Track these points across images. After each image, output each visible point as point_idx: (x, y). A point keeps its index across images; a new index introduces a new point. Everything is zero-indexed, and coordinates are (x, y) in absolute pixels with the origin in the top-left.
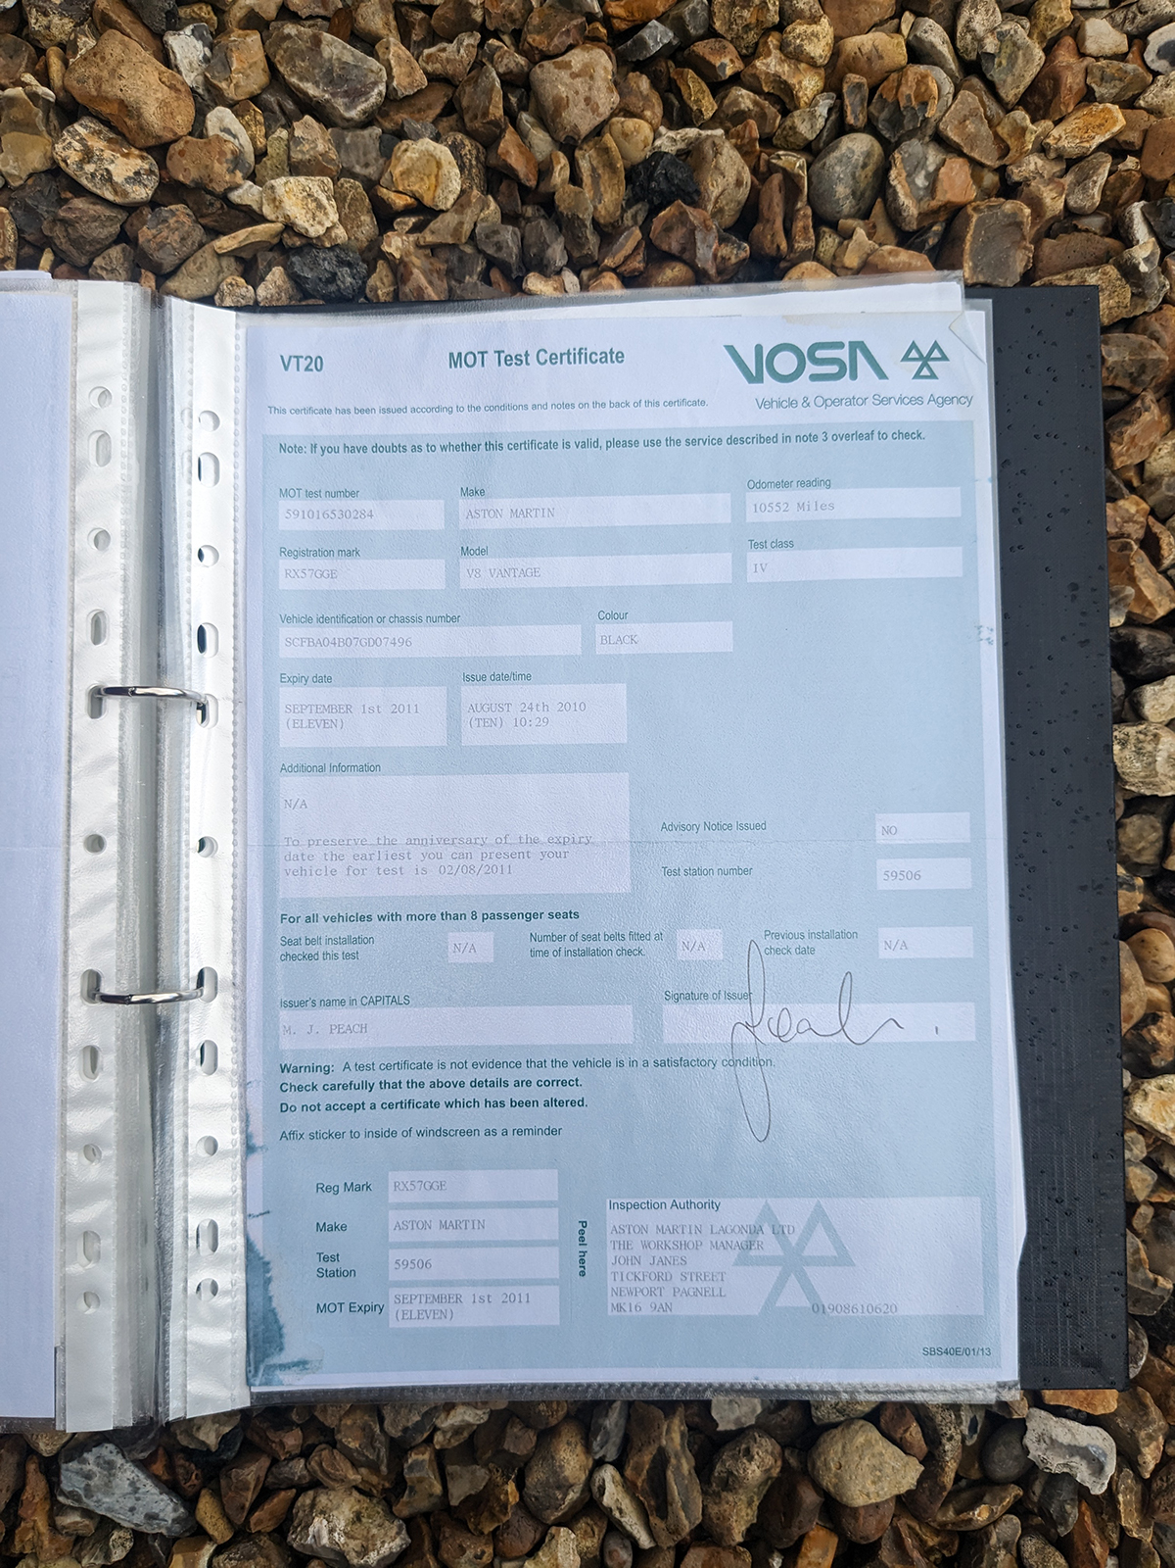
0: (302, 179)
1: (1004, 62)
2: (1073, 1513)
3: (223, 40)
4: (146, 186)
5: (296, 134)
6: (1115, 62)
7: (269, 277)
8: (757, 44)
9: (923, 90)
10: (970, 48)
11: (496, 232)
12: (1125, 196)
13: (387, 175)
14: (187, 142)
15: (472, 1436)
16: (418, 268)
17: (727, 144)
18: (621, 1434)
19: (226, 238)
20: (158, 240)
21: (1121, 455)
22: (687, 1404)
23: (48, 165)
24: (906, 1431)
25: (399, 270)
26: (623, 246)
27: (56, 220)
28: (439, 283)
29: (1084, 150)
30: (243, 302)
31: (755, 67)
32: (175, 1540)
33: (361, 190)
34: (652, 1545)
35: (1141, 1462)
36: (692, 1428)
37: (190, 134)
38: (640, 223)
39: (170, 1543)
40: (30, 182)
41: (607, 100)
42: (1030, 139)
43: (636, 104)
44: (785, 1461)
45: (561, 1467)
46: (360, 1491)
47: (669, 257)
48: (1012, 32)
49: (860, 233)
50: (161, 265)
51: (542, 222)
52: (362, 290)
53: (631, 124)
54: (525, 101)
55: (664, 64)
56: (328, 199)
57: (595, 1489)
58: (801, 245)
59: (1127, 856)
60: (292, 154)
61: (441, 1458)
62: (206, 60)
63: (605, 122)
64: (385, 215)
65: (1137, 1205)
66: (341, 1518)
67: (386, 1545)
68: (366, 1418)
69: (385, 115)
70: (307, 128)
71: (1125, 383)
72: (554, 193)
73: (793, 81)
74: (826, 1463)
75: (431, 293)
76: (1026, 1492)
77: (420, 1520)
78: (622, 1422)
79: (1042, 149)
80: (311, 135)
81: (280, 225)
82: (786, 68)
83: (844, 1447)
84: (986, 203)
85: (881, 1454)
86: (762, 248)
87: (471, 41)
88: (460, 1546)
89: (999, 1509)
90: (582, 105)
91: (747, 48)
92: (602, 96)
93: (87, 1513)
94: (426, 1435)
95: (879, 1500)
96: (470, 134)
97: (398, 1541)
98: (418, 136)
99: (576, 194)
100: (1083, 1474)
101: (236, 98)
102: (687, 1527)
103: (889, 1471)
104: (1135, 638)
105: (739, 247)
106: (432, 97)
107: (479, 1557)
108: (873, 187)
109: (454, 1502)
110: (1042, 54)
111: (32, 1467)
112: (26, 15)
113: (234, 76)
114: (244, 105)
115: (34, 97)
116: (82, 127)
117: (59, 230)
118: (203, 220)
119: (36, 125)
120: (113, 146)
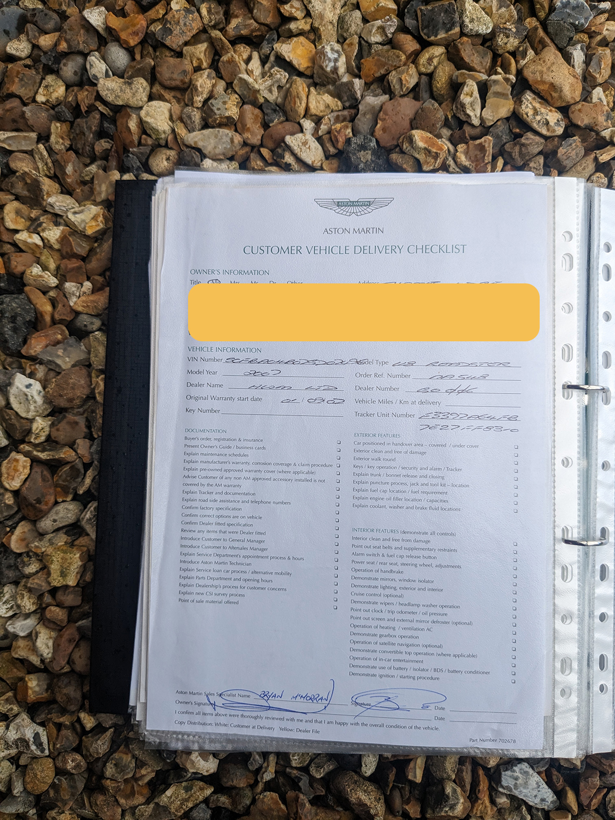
4: (561, 127)
14: (583, 105)
20: (567, 155)
27: (517, 144)
37: (583, 101)
40: (499, 124)
50: (564, 166)
62: (584, 61)
101: (601, 82)
111: (481, 772)
112: (495, 36)
113: (603, 71)
114: (605, 86)
115: (507, 80)
116: (528, 96)
117: (517, 149)
118: (585, 144)
119: (508, 95)
120: (544, 106)
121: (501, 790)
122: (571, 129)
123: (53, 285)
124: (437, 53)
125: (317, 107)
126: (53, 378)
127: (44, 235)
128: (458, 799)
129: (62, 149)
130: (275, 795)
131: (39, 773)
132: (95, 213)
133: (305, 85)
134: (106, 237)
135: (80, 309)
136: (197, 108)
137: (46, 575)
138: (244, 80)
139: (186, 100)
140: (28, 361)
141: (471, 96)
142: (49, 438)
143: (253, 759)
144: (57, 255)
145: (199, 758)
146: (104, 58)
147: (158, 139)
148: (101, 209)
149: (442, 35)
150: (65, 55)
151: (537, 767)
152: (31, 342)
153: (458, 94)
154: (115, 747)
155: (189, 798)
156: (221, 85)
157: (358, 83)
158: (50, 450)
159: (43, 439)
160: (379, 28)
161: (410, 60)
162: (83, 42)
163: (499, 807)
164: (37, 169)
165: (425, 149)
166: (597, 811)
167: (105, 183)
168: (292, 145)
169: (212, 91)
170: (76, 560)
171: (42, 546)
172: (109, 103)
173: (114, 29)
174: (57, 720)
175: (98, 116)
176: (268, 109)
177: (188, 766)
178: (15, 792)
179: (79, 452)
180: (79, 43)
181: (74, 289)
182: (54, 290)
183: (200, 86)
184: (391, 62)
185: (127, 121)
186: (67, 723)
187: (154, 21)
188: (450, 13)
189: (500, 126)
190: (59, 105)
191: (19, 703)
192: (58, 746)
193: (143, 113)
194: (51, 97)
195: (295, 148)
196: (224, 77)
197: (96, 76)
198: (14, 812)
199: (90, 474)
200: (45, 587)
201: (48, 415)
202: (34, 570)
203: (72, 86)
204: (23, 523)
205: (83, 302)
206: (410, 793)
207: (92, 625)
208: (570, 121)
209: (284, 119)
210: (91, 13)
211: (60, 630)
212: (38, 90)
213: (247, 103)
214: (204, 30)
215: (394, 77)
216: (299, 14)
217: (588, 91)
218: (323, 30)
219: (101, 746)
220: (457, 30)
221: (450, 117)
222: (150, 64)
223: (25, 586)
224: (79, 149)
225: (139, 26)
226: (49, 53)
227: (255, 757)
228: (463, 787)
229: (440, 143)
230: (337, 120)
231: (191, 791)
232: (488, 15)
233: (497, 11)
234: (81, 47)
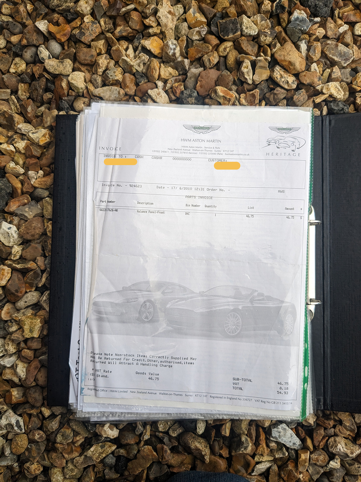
4: (295, 84)
5: (334, 71)
7: (324, 109)
13: (355, 82)
14: (306, 73)
20: (298, 99)
23: (267, 78)
27: (272, 94)
32: (298, 450)
33: (346, 85)
37: (306, 70)
56: (340, 88)
60: (332, 76)
62: (307, 49)
66: (343, 444)
67: (357, 452)
68: (350, 418)
70: (336, 69)
81: (328, 95)
93: (278, 443)
97: (360, 451)
101: (316, 60)
111: (261, 430)
112: (259, 36)
113: (316, 54)
114: (318, 62)
115: (266, 60)
116: (278, 68)
117: (272, 96)
118: (308, 94)
119: (266, 67)
120: (285, 73)
121: (272, 439)
122: (300, 86)
123: (22, 173)
124: (229, 46)
125: (165, 74)
126: (23, 224)
127: (16, 145)
128: (248, 444)
129: (25, 98)
130: (150, 447)
131: (19, 442)
132: (44, 133)
133: (158, 63)
134: (50, 146)
135: (37, 185)
136: (100, 75)
137: (22, 332)
138: (125, 60)
139: (93, 71)
140: (8, 215)
141: (247, 68)
142: (21, 257)
143: (138, 429)
144: (23, 156)
145: (109, 429)
146: (47, 48)
147: (78, 92)
148: (47, 131)
149: (231, 36)
150: (25, 47)
151: (290, 426)
152: (10, 204)
153: (240, 67)
154: (62, 426)
155: (103, 452)
156: (112, 63)
157: (187, 62)
158: (22, 263)
159: (18, 257)
160: (197, 32)
161: (214, 49)
162: (36, 40)
163: (271, 448)
164: (11, 109)
165: (223, 96)
166: (323, 449)
167: (50, 117)
168: (152, 95)
169: (108, 66)
170: (38, 323)
171: (19, 316)
172: (51, 73)
173: (53, 33)
174: (29, 412)
175: (45, 80)
176: (138, 75)
177: (103, 433)
178: (6, 453)
179: (38, 264)
180: (33, 40)
181: (34, 175)
182: (22, 176)
183: (101, 63)
184: (204, 50)
185: (61, 83)
186: (35, 414)
187: (74, 28)
188: (235, 24)
189: (263, 84)
190: (22, 74)
191: (7, 404)
192: (30, 426)
193: (70, 78)
194: (18, 70)
195: (154, 96)
196: (114, 58)
197: (44, 58)
198: (6, 464)
199: (45, 276)
200: (21, 339)
201: (20, 245)
202: (15, 330)
203: (29, 64)
204: (8, 304)
205: (39, 181)
206: (223, 443)
207: (48, 358)
208: (300, 81)
209: (147, 81)
210: (40, 24)
211: (29, 363)
212: (11, 66)
213: (127, 72)
214: (102, 33)
215: (206, 58)
216: (154, 24)
217: (309, 65)
218: (167, 33)
219: (54, 425)
220: (239, 33)
221: (236, 79)
222: (73, 51)
223: (10, 339)
224: (34, 98)
225: (67, 31)
226: (17, 46)
227: (139, 427)
228: (251, 438)
229: (231, 93)
230: (176, 81)
231: (104, 448)
232: (255, 25)
233: (260, 22)
234: (35, 42)
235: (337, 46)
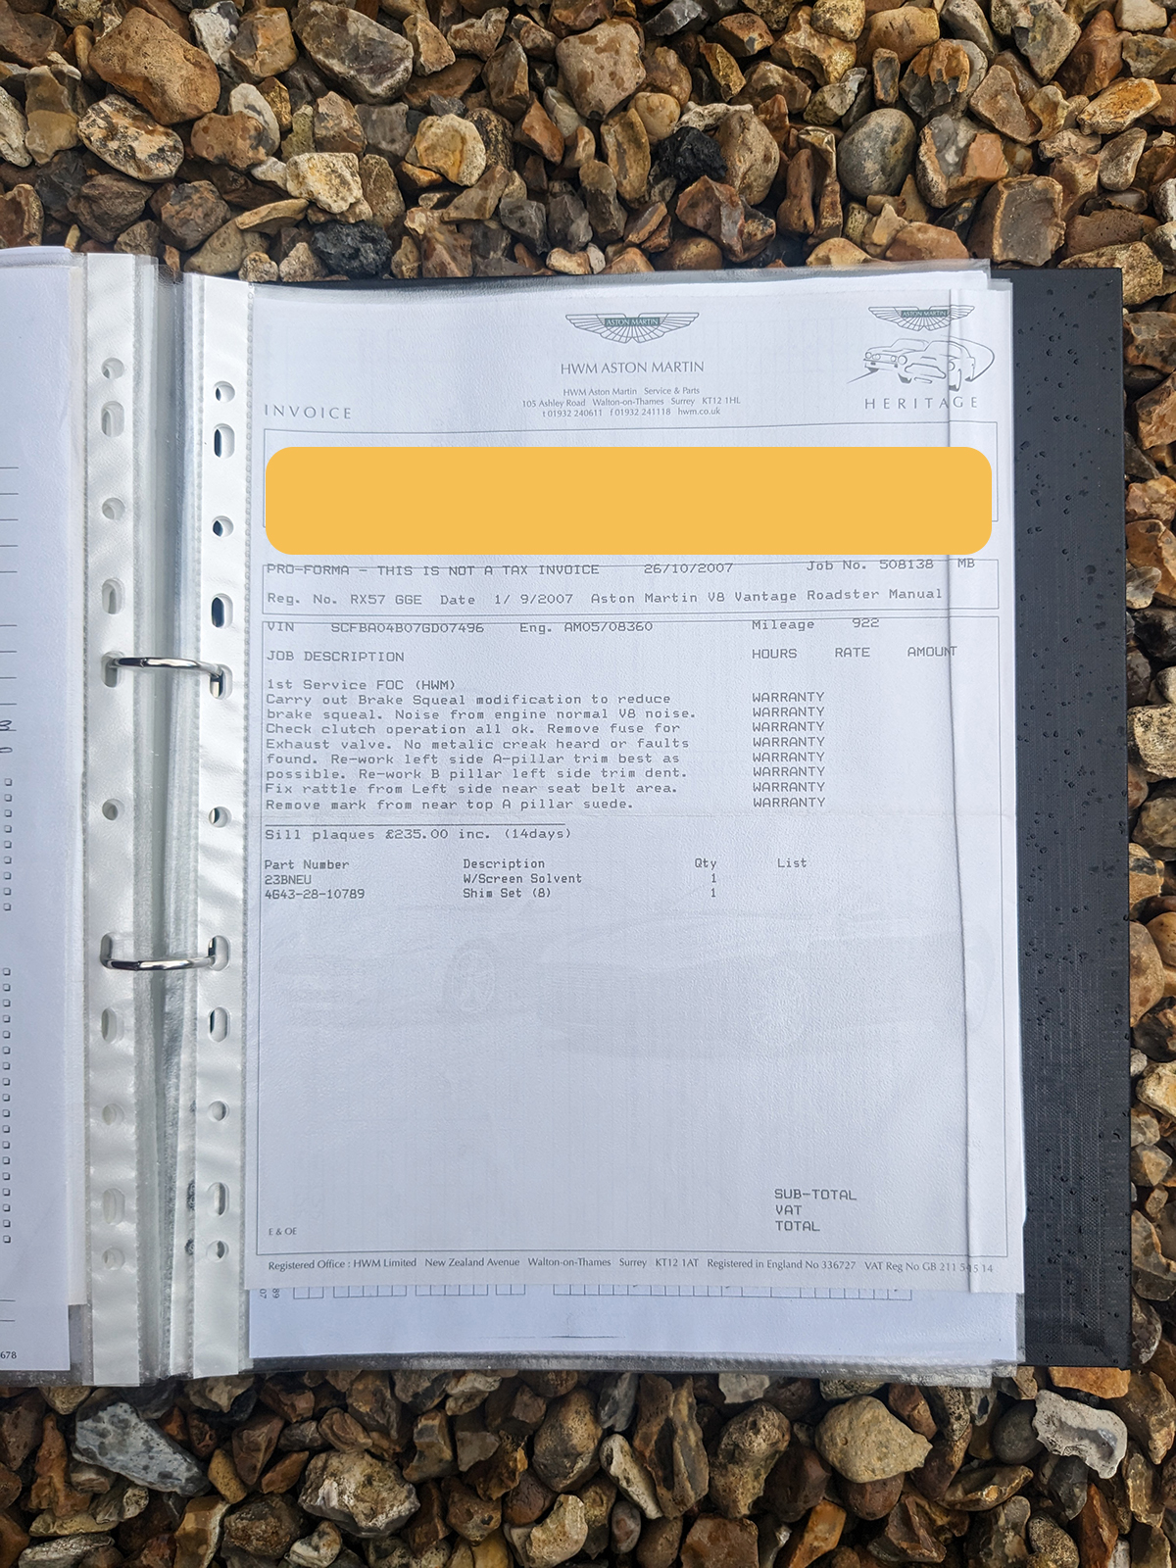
0: (326, 155)
1: (1039, 37)
2: (1081, 1496)
3: (249, 18)
4: (169, 162)
5: (320, 111)
6: (1151, 36)
7: (292, 253)
8: (787, 18)
9: (954, 64)
10: (1005, 23)
11: (520, 208)
12: (1160, 171)
13: (411, 151)
14: (210, 119)
15: (484, 1402)
16: (441, 244)
17: (755, 120)
18: (631, 1404)
19: (247, 213)
20: (182, 215)
21: (1151, 435)
22: (697, 1376)
23: (74, 143)
24: (914, 1409)
25: (423, 245)
26: (647, 221)
27: (81, 197)
28: (464, 258)
29: (1118, 126)
30: (267, 278)
31: (784, 41)
32: (190, 1498)
33: (386, 166)
34: (659, 1515)
35: (1151, 1447)
36: (700, 1401)
37: (215, 111)
38: (668, 199)
39: (184, 1502)
40: (56, 159)
41: (632, 75)
42: (1062, 115)
43: (663, 78)
44: (793, 1435)
45: (569, 1435)
46: (373, 1455)
47: (695, 233)
48: (1046, 6)
49: (889, 210)
50: (185, 240)
51: (567, 198)
52: (386, 266)
53: (656, 99)
54: (552, 76)
55: (693, 40)
56: (353, 175)
57: (603, 1459)
58: (829, 221)
59: (1150, 839)
60: (317, 131)
61: (452, 1424)
62: (232, 37)
63: (630, 98)
64: (411, 194)
65: (1151, 1189)
66: (352, 1480)
67: (395, 1509)
68: (378, 1383)
69: (414, 91)
70: (332, 104)
71: (1157, 363)
72: (578, 169)
73: (822, 56)
74: (832, 1439)
75: (454, 270)
76: (1036, 1474)
77: (430, 1486)
78: (632, 1393)
79: (1077, 125)
80: (336, 111)
81: (303, 201)
82: (816, 43)
83: (850, 1423)
84: (1018, 179)
85: (888, 1431)
86: (789, 224)
87: (499, 17)
88: (468, 1511)
89: (1007, 1490)
90: (607, 80)
91: (778, 23)
92: (627, 70)
93: (103, 1471)
94: (436, 1401)
95: (884, 1477)
96: (497, 110)
97: (407, 1505)
98: (446, 112)
99: (600, 169)
100: (1092, 1457)
101: (262, 75)
102: (692, 1497)
103: (896, 1448)
104: (1161, 619)
105: (765, 223)
106: (459, 73)
107: (487, 1522)
108: (904, 164)
109: (464, 1468)
110: (1077, 28)
111: (49, 1424)
113: (260, 53)
114: (268, 82)
116: (106, 104)
118: (225, 196)
119: (63, 103)
120: (138, 123)
121: (76, 1456)
122: (194, 167)
208: (192, 150)
217: (227, 92)
235: (343, 18)
